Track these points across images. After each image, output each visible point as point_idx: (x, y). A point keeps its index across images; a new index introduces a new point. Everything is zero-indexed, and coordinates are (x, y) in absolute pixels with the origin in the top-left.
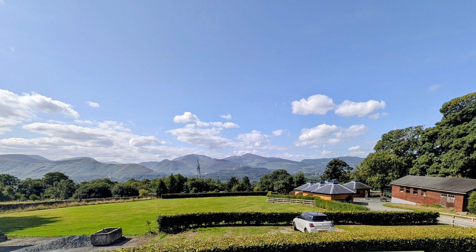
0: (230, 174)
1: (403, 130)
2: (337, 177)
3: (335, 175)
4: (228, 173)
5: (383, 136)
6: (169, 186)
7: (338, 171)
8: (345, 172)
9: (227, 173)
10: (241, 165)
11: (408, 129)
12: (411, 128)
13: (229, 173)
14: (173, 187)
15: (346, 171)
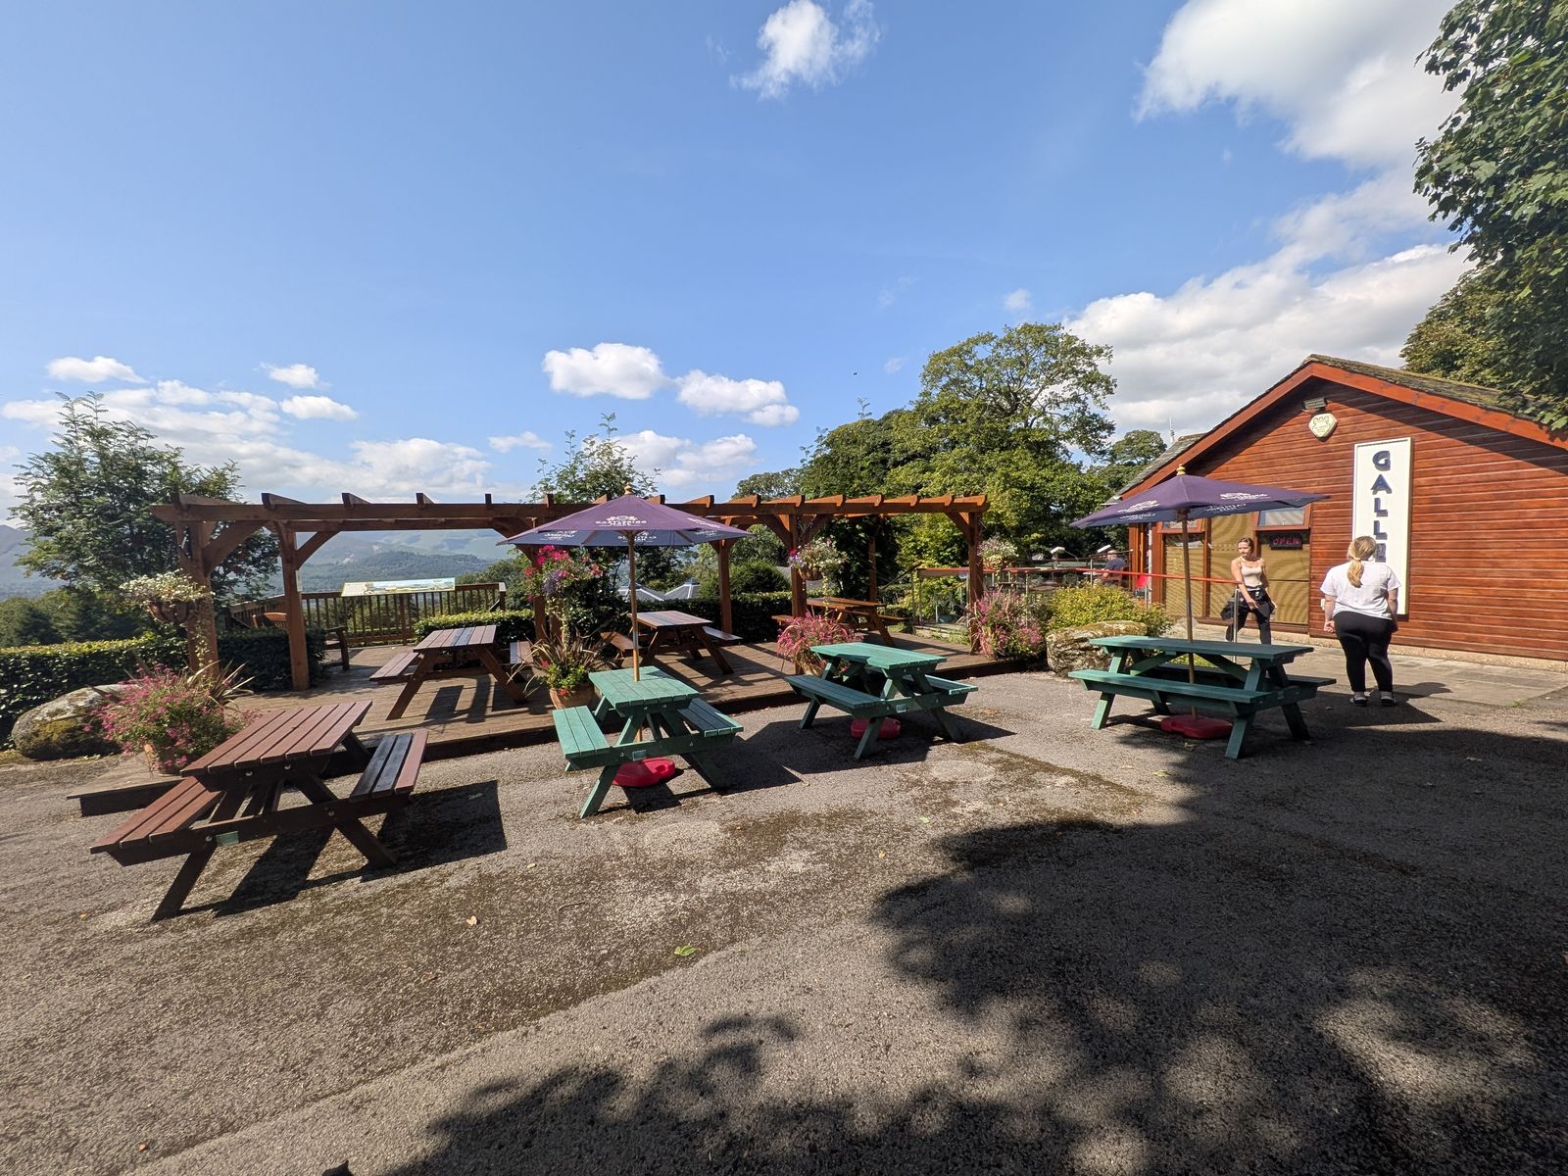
0: (330, 577)
1: (777, 475)
2: (660, 575)
3: (655, 570)
4: (321, 574)
5: (741, 484)
6: (68, 627)
7: (664, 560)
8: (680, 562)
9: (317, 577)
10: (376, 548)
11: (787, 473)
12: (791, 470)
13: (327, 574)
14: (92, 630)
15: (684, 561)
